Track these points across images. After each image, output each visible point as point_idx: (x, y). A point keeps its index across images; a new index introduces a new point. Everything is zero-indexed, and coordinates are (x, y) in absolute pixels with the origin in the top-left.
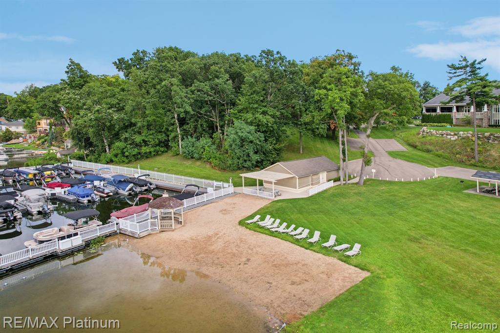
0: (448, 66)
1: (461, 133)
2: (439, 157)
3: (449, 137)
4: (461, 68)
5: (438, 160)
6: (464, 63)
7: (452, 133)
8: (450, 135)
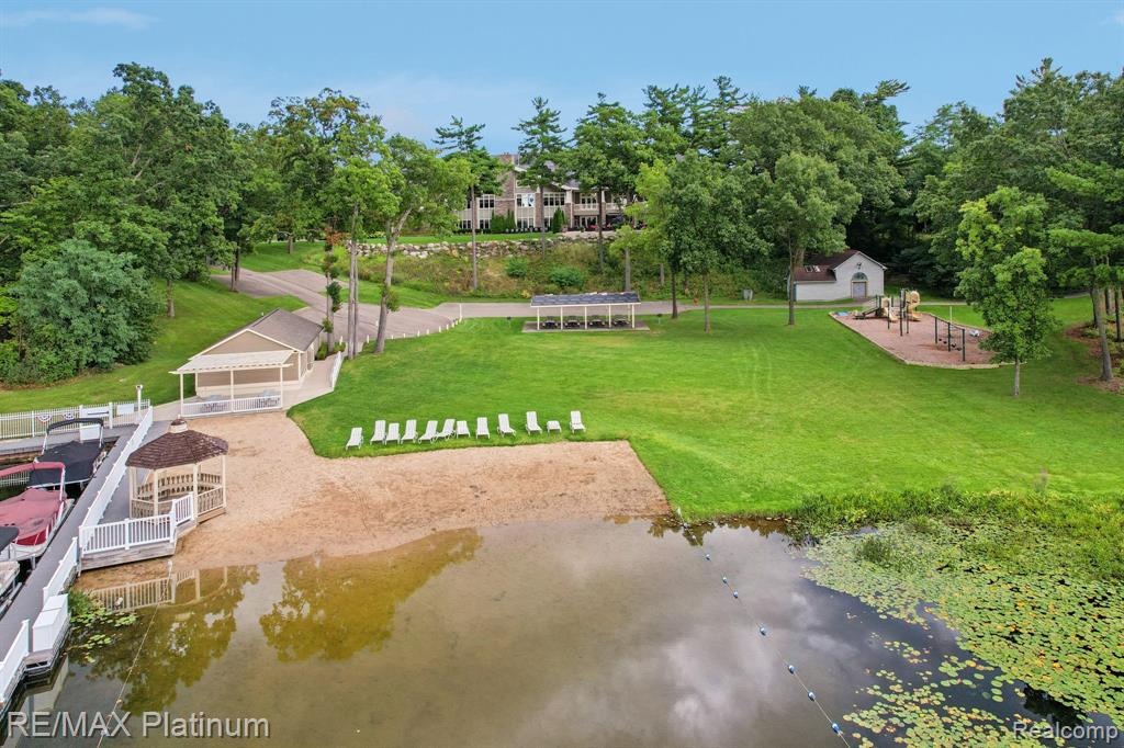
0: (437, 130)
1: (431, 245)
2: (419, 290)
3: (413, 254)
4: (452, 136)
5: (420, 295)
6: (456, 129)
7: (417, 247)
8: (415, 250)
